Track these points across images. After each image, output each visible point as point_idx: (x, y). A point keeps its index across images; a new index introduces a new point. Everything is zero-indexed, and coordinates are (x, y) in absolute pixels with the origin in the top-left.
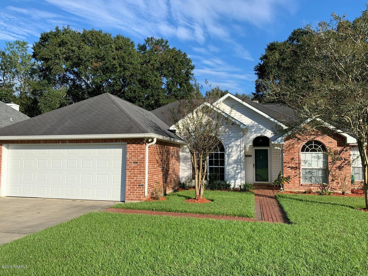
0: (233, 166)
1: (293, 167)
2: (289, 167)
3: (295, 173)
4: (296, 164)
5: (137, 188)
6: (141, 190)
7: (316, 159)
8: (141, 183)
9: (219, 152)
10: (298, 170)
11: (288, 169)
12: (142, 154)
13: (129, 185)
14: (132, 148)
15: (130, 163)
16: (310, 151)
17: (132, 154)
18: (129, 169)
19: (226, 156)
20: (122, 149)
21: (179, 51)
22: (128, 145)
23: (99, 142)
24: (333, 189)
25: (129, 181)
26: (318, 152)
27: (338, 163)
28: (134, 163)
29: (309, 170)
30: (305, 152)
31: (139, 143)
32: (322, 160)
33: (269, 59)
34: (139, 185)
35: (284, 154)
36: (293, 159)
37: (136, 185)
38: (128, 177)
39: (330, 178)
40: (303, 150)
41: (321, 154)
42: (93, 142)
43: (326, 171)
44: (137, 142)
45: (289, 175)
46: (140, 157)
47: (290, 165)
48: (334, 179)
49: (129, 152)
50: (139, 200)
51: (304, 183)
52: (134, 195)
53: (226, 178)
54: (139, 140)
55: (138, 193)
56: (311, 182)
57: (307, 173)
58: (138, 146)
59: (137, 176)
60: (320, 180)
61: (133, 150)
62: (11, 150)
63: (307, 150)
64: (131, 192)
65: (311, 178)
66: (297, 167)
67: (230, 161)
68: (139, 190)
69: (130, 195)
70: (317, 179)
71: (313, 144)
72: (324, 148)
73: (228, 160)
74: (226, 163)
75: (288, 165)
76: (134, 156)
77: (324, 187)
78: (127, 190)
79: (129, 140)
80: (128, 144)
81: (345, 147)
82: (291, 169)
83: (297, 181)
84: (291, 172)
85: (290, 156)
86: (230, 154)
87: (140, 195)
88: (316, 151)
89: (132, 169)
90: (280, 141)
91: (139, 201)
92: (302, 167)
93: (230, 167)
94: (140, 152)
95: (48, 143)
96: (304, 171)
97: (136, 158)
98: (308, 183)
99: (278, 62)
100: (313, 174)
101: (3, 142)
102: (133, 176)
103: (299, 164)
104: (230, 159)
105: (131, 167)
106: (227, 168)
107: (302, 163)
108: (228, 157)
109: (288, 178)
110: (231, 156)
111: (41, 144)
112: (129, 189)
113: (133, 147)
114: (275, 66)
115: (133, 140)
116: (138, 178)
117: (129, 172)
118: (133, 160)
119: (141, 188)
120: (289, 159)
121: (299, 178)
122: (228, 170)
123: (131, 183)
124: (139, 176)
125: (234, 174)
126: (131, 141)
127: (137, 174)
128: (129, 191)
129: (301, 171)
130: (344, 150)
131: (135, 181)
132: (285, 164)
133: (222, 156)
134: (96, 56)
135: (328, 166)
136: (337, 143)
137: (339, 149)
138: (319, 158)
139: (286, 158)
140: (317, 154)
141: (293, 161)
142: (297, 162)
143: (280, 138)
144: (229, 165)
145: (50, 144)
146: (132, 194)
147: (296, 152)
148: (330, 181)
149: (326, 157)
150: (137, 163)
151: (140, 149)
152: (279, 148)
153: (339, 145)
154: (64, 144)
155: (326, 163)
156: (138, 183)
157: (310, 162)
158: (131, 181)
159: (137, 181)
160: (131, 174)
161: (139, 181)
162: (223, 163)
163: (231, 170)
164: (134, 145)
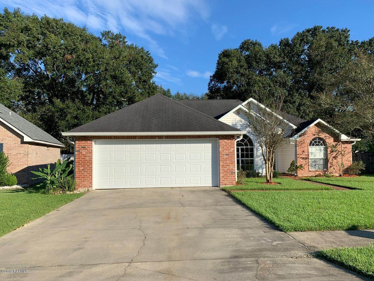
0: (261, 158)
1: (304, 158)
2: (301, 158)
3: (306, 162)
4: (306, 155)
5: (229, 175)
6: (233, 177)
7: (319, 152)
8: (233, 171)
9: (249, 147)
10: (307, 159)
11: (301, 159)
12: (232, 147)
13: (223, 173)
14: (223, 143)
15: (222, 155)
16: (315, 145)
17: (224, 148)
18: (222, 160)
19: (255, 149)
20: (211, 144)
21: (142, 48)
22: (221, 141)
23: (194, 138)
24: (331, 173)
25: (222, 169)
26: (320, 146)
27: (334, 154)
28: (226, 155)
29: (314, 160)
30: (311, 146)
31: (229, 139)
32: (323, 152)
33: (229, 65)
34: (231, 173)
35: (297, 148)
36: (304, 151)
37: (229, 173)
38: (221, 167)
39: (329, 165)
40: (310, 145)
41: (322, 148)
42: (189, 138)
43: (326, 161)
44: (228, 138)
45: (301, 164)
46: (231, 150)
47: (302, 156)
48: (332, 166)
49: (222, 146)
50: (231, 184)
51: (312, 170)
52: (227, 181)
53: (255, 167)
54: (229, 136)
55: (231, 179)
56: (316, 169)
57: (313, 162)
58: (229, 142)
59: (229, 166)
60: (321, 167)
61: (224, 145)
62: (98, 145)
63: (313, 145)
64: (224, 179)
65: (315, 165)
66: (306, 158)
67: (258, 154)
68: (231, 177)
69: (224, 181)
70: (319, 166)
71: (317, 140)
72: (324, 143)
73: (256, 153)
74: (255, 156)
75: (301, 156)
76: (226, 149)
77: (325, 172)
78: (221, 177)
79: (221, 137)
80: (220, 139)
81: (338, 143)
82: (303, 159)
83: (306, 168)
84: (303, 162)
85: (302, 149)
86: (258, 148)
87: (233, 180)
88: (319, 145)
89: (224, 160)
90: (296, 138)
91: (232, 186)
92: (310, 158)
93: (259, 159)
94: (231, 146)
95: (144, 139)
96: (311, 160)
97: (228, 151)
98: (314, 169)
99: (237, 68)
100: (317, 162)
101: (95, 138)
102: (226, 166)
103: (308, 155)
104: (258, 152)
105: (223, 158)
106: (256, 160)
107: (310, 155)
108: (256, 151)
109: (301, 166)
110: (259, 150)
111: (136, 139)
112: (223, 176)
113: (225, 142)
114: (234, 71)
115: (224, 136)
116: (230, 167)
117: (222, 162)
118: (225, 153)
119: (233, 175)
120: (301, 151)
121: (308, 166)
122: (257, 161)
123: (224, 171)
124: (231, 166)
125: (261, 164)
126: (222, 137)
127: (229, 164)
128: (223, 178)
129: (309, 160)
130: (338, 144)
131: (227, 169)
132: (298, 156)
133: (252, 150)
134: (66, 48)
135: (328, 156)
136: (333, 139)
137: (334, 144)
138: (321, 150)
139: (299, 151)
140: (320, 148)
141: (304, 153)
142: (307, 154)
143: (296, 136)
144: (258, 157)
145: (146, 139)
146: (225, 180)
147: (306, 146)
148: (329, 167)
149: (326, 149)
150: (228, 155)
151: (231, 144)
152: (293, 143)
153: (335, 141)
154: (160, 139)
155: (326, 154)
156: (230, 171)
157: (315, 154)
158: (224, 169)
159: (229, 169)
160: (224, 164)
161: (231, 169)
162: (252, 156)
163: (259, 161)
164: (226, 140)
